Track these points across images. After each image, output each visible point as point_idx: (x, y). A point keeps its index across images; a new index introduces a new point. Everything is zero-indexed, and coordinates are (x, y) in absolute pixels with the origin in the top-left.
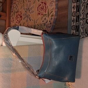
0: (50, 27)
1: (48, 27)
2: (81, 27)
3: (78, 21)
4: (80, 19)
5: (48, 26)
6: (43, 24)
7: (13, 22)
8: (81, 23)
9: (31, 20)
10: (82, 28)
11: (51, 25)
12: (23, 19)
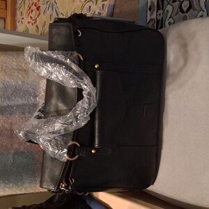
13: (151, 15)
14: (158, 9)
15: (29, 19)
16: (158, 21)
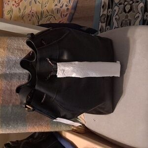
0: (66, 15)
2: (114, 18)
3: (111, 6)
4: (114, 5)
5: (63, 14)
6: (56, 9)
7: (8, 4)
8: (115, 10)
9: (37, 3)
10: (116, 19)
11: (68, 12)
13: (103, 12)
14: (109, 8)
15: (14, 3)
16: (108, 16)
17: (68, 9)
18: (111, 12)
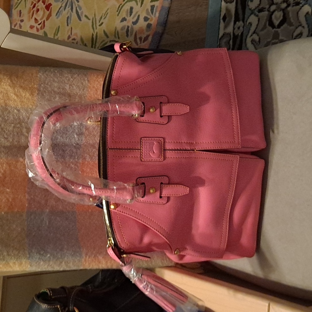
0: (146, 39)
1: (140, 39)
2: (249, 40)
3: (241, 17)
4: (247, 12)
5: (138, 37)
7: (21, 27)
8: (250, 24)
9: (84, 18)
10: (253, 41)
11: (151, 32)
12: (54, 14)
14: (237, 19)
16: (235, 37)
17: (149, 26)
18: (241, 28)
